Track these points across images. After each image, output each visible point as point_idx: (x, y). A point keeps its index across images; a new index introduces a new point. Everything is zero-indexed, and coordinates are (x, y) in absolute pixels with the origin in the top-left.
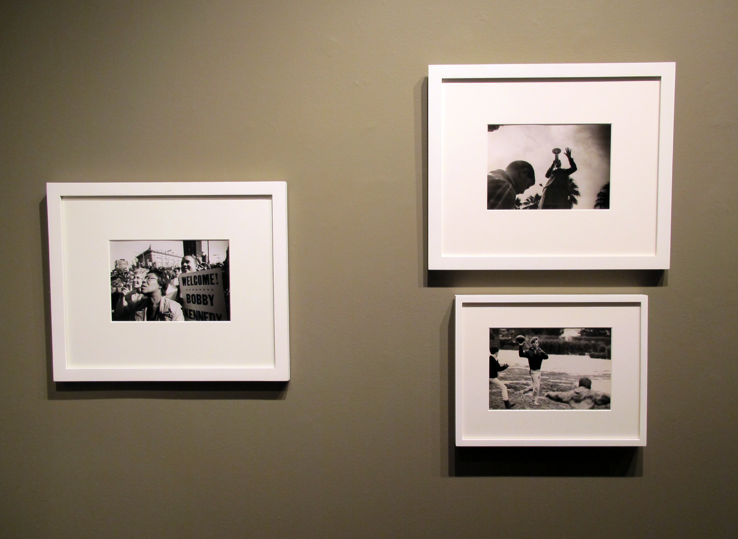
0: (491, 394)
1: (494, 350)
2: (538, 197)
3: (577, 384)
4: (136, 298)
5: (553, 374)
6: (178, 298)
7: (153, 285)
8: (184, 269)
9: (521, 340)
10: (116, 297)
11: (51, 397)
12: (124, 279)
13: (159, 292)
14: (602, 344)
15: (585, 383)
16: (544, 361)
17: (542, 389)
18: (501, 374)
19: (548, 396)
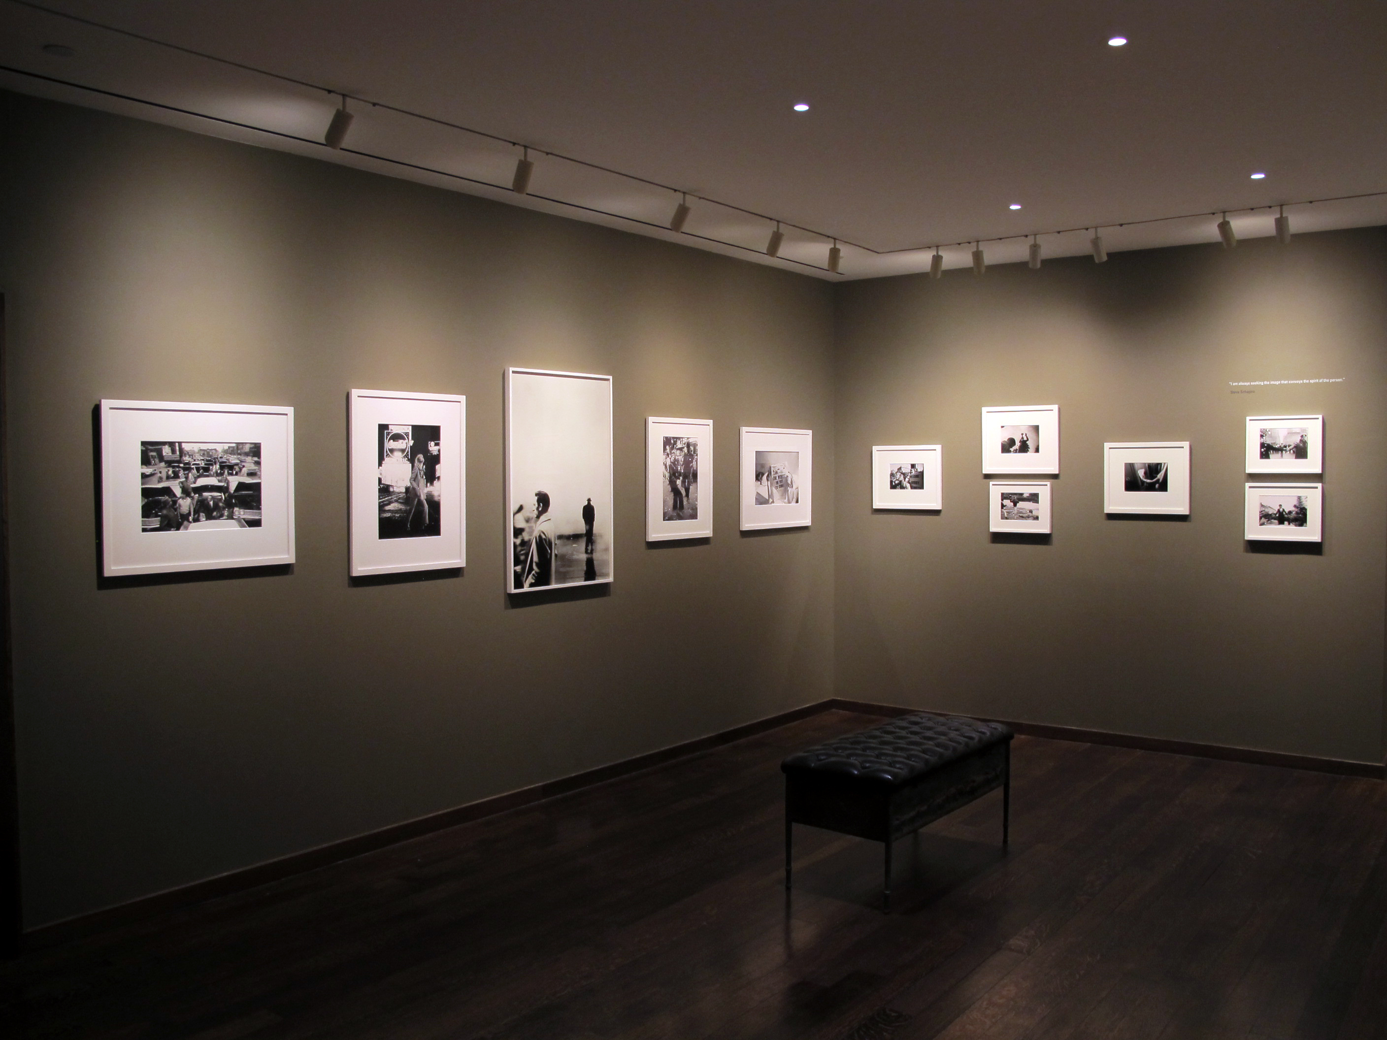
0: (1001, 515)
1: (1002, 500)
2: (1017, 449)
3: (1028, 512)
4: (897, 482)
5: (1021, 508)
6: (909, 482)
7: (902, 478)
8: (911, 473)
9: (1011, 497)
10: (891, 482)
11: (872, 514)
12: (894, 476)
13: (903, 481)
14: (1036, 499)
15: (1031, 511)
16: (1018, 504)
17: (1017, 513)
18: (1004, 508)
19: (1019, 516)
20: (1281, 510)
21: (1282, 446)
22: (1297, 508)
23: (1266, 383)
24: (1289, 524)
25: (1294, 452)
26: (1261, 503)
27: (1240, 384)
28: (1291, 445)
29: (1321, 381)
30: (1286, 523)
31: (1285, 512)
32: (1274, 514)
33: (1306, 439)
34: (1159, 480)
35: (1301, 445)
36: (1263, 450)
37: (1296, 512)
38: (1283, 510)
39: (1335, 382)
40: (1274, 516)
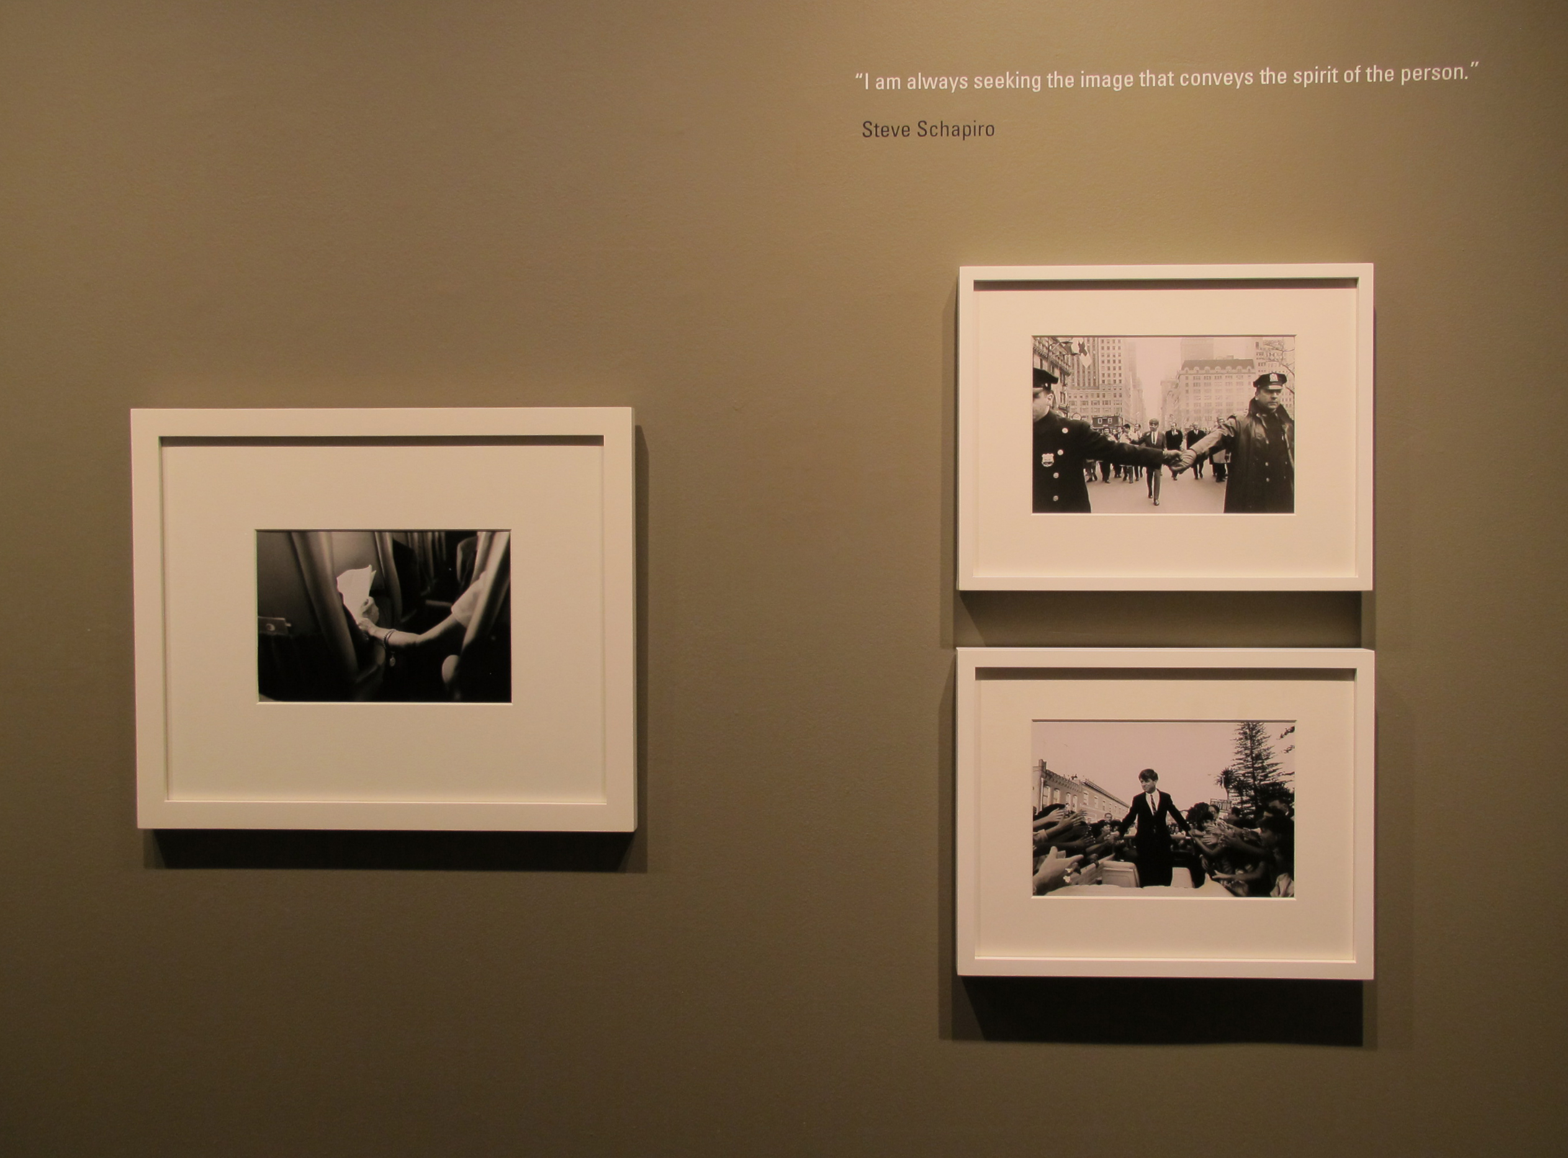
20: (1153, 801)
21: (1155, 437)
22: (1240, 788)
23: (1054, 79)
24: (1198, 882)
25: (1218, 469)
26: (1043, 765)
27: (912, 84)
28: (1202, 434)
29: (1352, 75)
30: (1181, 874)
31: (1176, 814)
32: (1114, 824)
33: (1282, 398)
34: (458, 629)
35: (1259, 431)
36: (1048, 458)
37: (1235, 811)
38: (1165, 799)
39: (1428, 85)
40: (1117, 833)
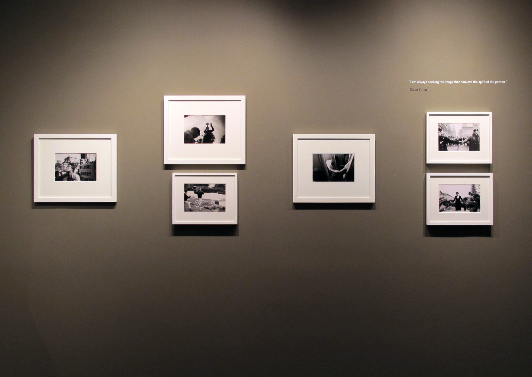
0: (185, 206)
1: (186, 191)
2: (201, 140)
3: (214, 203)
4: (64, 173)
5: (206, 200)
6: (78, 173)
7: (70, 169)
8: (81, 163)
9: (195, 188)
10: (57, 173)
11: (33, 208)
12: (60, 167)
13: (72, 171)
14: (222, 189)
15: (217, 203)
16: (203, 195)
17: (202, 205)
18: (188, 199)
19: (204, 207)
20: (458, 197)
21: (458, 139)
22: (472, 195)
23: (441, 82)
24: (465, 210)
25: (468, 144)
26: (440, 191)
27: (418, 82)
28: (465, 139)
29: (488, 82)
30: (462, 209)
31: (462, 199)
32: (452, 201)
33: (478, 133)
34: (346, 170)
35: (474, 138)
36: (441, 142)
37: (471, 199)
38: (460, 197)
39: (499, 84)
40: (452, 202)
